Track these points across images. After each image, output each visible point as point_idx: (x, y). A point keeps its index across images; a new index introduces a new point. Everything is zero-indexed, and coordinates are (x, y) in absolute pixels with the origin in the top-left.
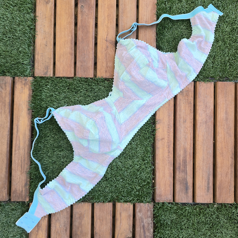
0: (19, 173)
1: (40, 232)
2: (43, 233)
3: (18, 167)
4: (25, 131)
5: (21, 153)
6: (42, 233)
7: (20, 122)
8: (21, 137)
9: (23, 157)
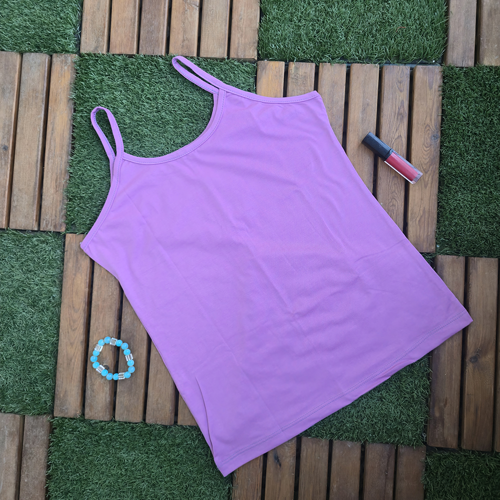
0: (52, 191)
1: (79, 275)
2: (83, 277)
3: (51, 182)
4: (64, 131)
5: (56, 163)
6: (81, 278)
7: (58, 117)
8: (58, 140)
9: (59, 168)
